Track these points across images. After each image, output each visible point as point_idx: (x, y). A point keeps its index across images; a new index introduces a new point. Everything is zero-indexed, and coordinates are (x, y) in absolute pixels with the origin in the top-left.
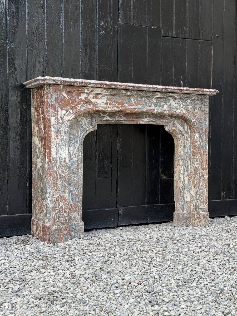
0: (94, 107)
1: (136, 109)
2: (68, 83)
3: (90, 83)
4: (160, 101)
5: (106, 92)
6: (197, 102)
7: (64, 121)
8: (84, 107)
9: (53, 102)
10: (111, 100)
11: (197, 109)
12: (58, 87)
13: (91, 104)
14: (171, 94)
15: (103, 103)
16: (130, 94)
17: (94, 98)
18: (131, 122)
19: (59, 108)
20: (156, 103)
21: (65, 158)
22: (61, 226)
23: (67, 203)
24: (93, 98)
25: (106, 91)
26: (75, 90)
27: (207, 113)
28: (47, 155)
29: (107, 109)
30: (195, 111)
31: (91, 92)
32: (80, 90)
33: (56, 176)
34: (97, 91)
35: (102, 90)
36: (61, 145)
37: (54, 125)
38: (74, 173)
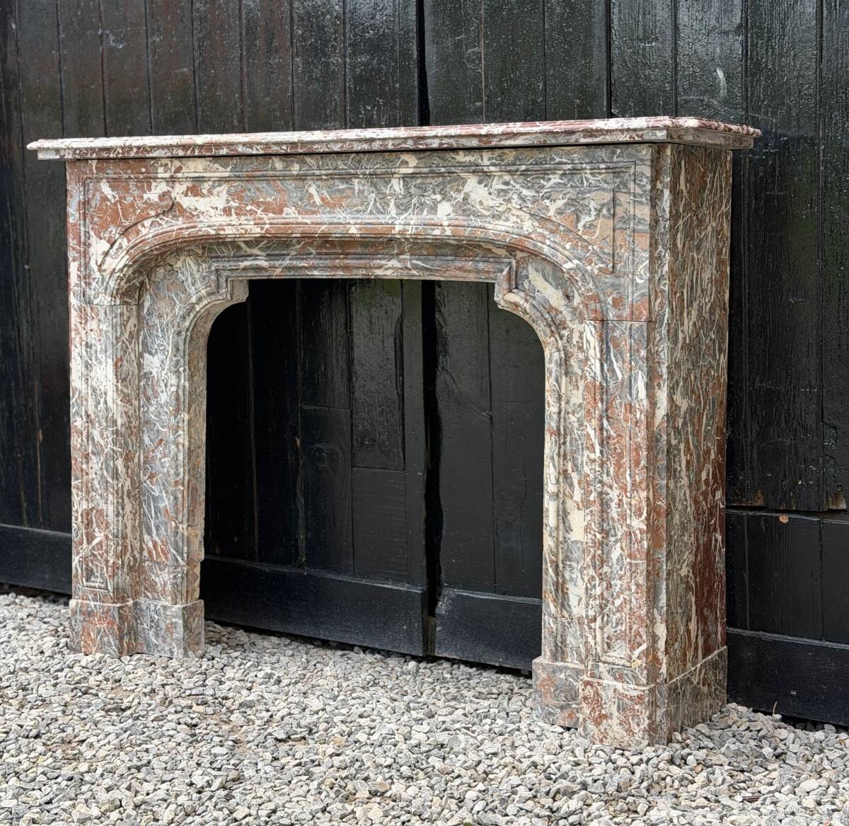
0: (185, 226)
1: (323, 227)
2: (91, 154)
4: (423, 189)
5: (221, 169)
6: (592, 180)
7: (104, 274)
8: (160, 228)
9: (73, 215)
10: (241, 199)
11: (593, 213)
12: (84, 167)
13: (179, 216)
14: (461, 157)
15: (217, 208)
16: (300, 170)
17: (189, 194)
18: (342, 273)
19: (92, 233)
20: (404, 197)
21: (106, 394)
22: (92, 603)
23: (111, 537)
24: (186, 195)
25: (219, 167)
26: (129, 171)
27: (639, 231)
30: (578, 220)
31: (174, 173)
32: (143, 170)
33: (81, 446)
34: (193, 170)
35: (208, 163)
36: (99, 349)
37: (76, 288)
38: (161, 440)
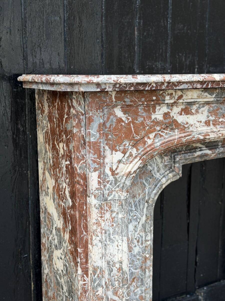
0: (183, 135)
2: (130, 88)
3: (180, 83)
5: (210, 96)
7: (117, 176)
8: (162, 138)
9: (94, 135)
10: (216, 115)
12: (104, 97)
13: (175, 129)
15: (201, 122)
17: (183, 113)
19: (107, 148)
21: (121, 262)
24: (181, 114)
25: (208, 95)
26: (143, 99)
28: (81, 259)
29: (209, 135)
31: (178, 100)
32: (154, 98)
34: (190, 97)
35: (201, 92)
36: (111, 233)
37: (97, 192)
38: (134, 278)
